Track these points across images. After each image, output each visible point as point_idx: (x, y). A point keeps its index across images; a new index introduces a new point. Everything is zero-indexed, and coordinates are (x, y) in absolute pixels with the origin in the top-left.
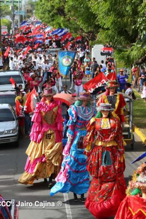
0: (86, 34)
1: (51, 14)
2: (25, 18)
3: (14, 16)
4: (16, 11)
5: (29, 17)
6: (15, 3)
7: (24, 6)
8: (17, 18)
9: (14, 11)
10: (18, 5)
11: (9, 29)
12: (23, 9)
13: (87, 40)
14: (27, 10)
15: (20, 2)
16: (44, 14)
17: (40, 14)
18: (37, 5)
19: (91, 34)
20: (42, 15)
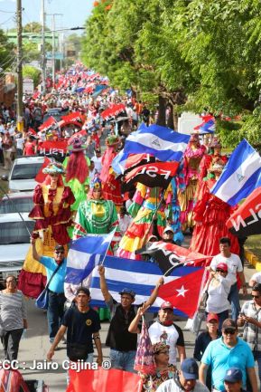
0: (169, 94)
1: (110, 58)
2: (64, 65)
3: (46, 60)
4: (48, 53)
5: (70, 63)
6: (47, 40)
7: (63, 44)
8: (51, 65)
9: (45, 53)
10: (52, 42)
11: (36, 83)
12: (60, 50)
13: (169, 104)
14: (68, 52)
15: (56, 38)
16: (97, 58)
17: (90, 59)
18: (86, 42)
19: (178, 94)
20: (94, 60)
